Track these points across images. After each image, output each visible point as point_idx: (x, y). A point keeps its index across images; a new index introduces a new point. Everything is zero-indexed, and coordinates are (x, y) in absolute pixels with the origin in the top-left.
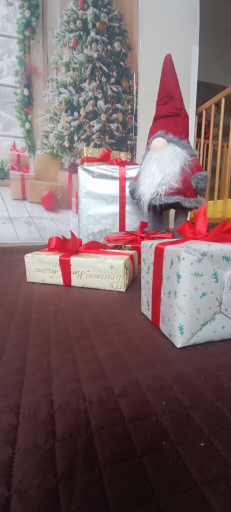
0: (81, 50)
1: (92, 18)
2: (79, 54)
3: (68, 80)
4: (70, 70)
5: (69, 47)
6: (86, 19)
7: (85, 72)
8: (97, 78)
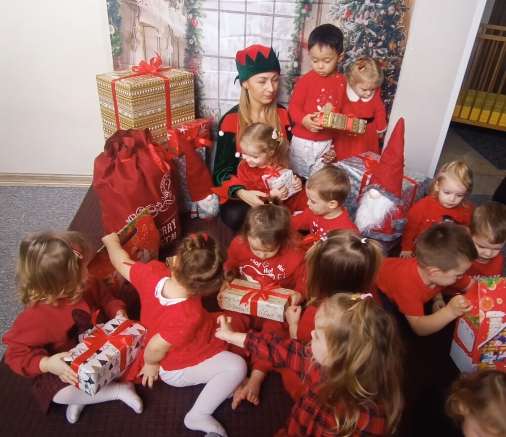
0: (353, 20)
2: (350, 24)
5: (341, 18)
7: (353, 40)
8: (364, 44)
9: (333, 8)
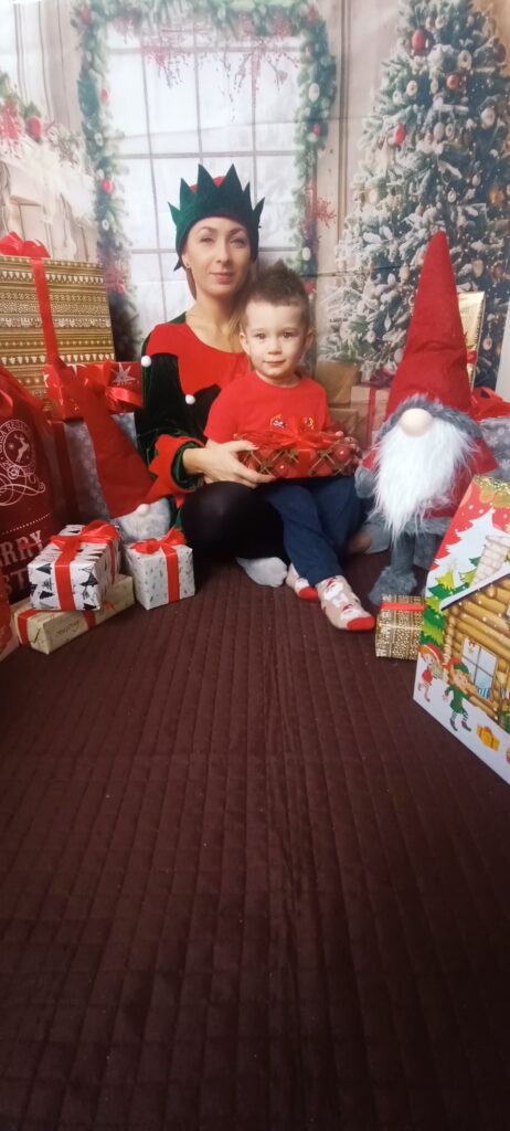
0: (410, 146)
1: (438, 69)
2: (406, 155)
3: (383, 214)
4: (387, 194)
5: (389, 145)
6: (426, 74)
7: (415, 191)
8: (437, 197)
9: (370, 125)
